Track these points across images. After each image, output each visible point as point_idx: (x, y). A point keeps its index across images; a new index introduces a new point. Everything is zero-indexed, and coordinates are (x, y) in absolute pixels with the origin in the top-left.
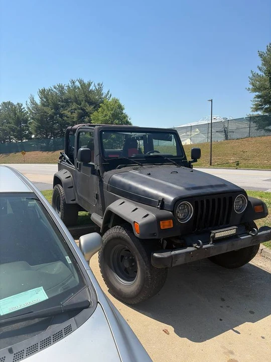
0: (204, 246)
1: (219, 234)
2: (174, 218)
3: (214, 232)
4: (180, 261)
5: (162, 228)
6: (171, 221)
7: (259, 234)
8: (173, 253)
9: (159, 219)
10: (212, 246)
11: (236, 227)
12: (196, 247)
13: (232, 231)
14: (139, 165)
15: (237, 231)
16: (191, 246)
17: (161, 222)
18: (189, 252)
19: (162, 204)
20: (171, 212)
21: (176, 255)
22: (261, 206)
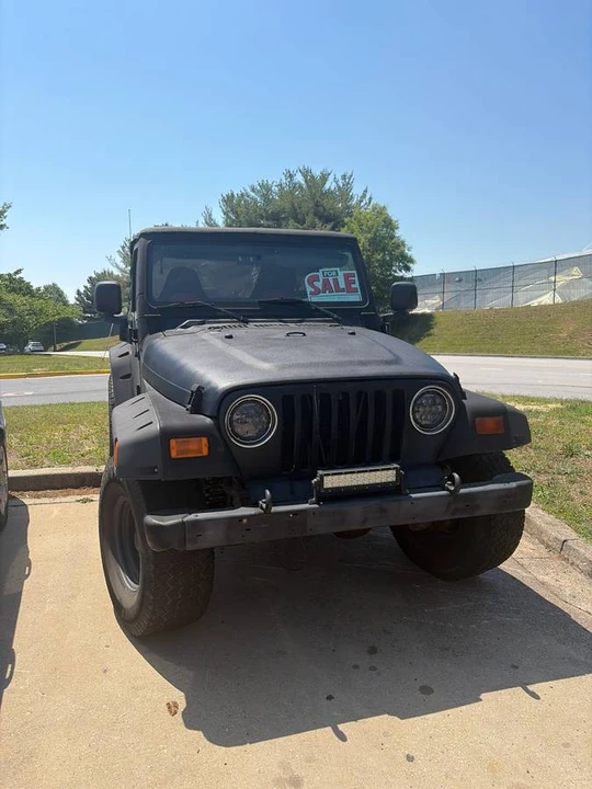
1: (334, 481)
2: (217, 435)
3: (320, 472)
4: (211, 539)
5: (174, 454)
6: (204, 440)
7: (462, 491)
8: (192, 517)
9: (167, 435)
10: (314, 508)
11: (395, 465)
12: (262, 508)
13: (385, 475)
14: (239, 321)
15: (398, 475)
16: (256, 505)
17: (173, 442)
18: (240, 518)
20: (208, 420)
21: (196, 523)
22: (500, 418)
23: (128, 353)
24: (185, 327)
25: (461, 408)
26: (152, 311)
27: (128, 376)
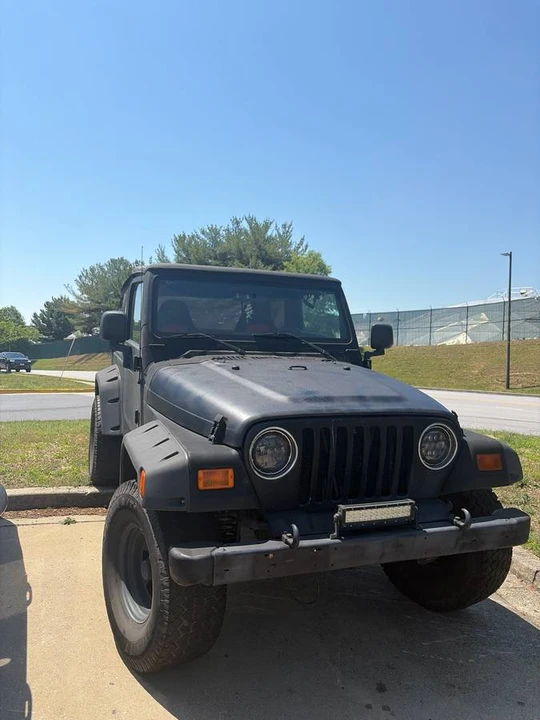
0: (304, 543)
1: (356, 515)
2: (240, 466)
3: (342, 507)
4: (238, 574)
5: (201, 486)
6: (231, 472)
7: (473, 525)
8: (220, 550)
9: (196, 465)
10: (334, 544)
11: (412, 501)
12: (287, 542)
13: (401, 511)
14: (237, 352)
15: (412, 510)
16: (279, 538)
17: (201, 473)
18: (266, 553)
19: (221, 430)
20: (234, 452)
21: (224, 557)
22: (498, 456)
23: (116, 378)
24: (188, 356)
25: (463, 444)
26: (156, 341)
27: (116, 400)
